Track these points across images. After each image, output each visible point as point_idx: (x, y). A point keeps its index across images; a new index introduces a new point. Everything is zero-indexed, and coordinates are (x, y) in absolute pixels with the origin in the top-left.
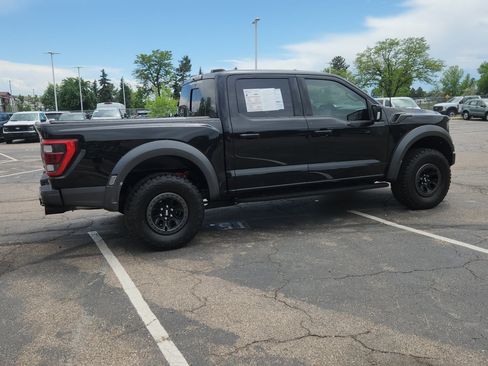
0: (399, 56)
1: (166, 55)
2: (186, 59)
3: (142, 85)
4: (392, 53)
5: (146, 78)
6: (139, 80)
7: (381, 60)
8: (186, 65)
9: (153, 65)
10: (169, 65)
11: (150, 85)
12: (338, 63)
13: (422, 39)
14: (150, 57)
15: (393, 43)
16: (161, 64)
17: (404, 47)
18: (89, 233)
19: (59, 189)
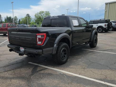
4: (43, 14)
7: (40, 15)
12: (28, 15)
13: (49, 12)
15: (43, 12)
17: (45, 13)
18: (29, 63)
19: (42, 49)
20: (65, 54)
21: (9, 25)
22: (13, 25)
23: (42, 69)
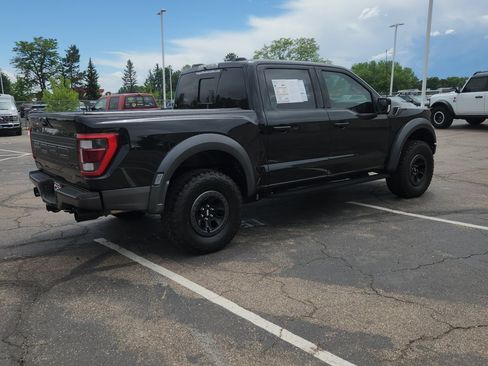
0: (292, 55)
1: (51, 44)
2: (74, 48)
3: (23, 76)
4: (287, 52)
5: (28, 68)
6: (20, 70)
7: (276, 58)
8: (74, 55)
9: (37, 54)
10: (54, 54)
11: (32, 75)
13: (312, 40)
14: (32, 44)
15: (287, 43)
16: (45, 54)
17: (297, 47)
18: (96, 240)
19: (99, 191)
20: (219, 214)
21: (131, 99)
22: (144, 103)
23: (117, 262)
